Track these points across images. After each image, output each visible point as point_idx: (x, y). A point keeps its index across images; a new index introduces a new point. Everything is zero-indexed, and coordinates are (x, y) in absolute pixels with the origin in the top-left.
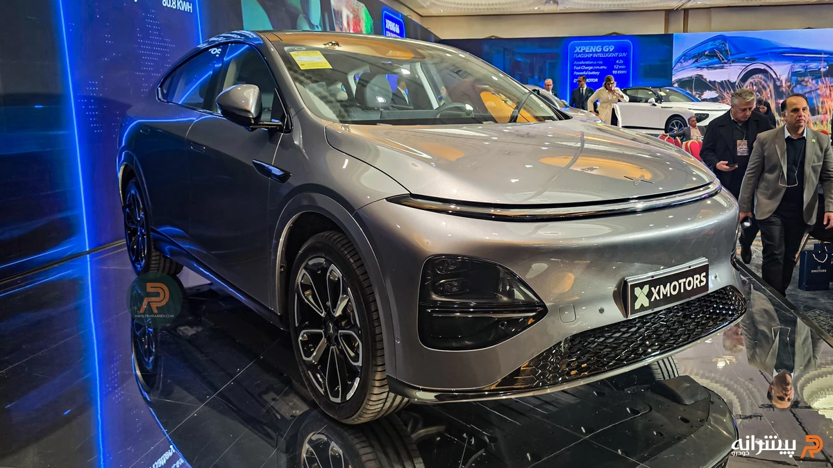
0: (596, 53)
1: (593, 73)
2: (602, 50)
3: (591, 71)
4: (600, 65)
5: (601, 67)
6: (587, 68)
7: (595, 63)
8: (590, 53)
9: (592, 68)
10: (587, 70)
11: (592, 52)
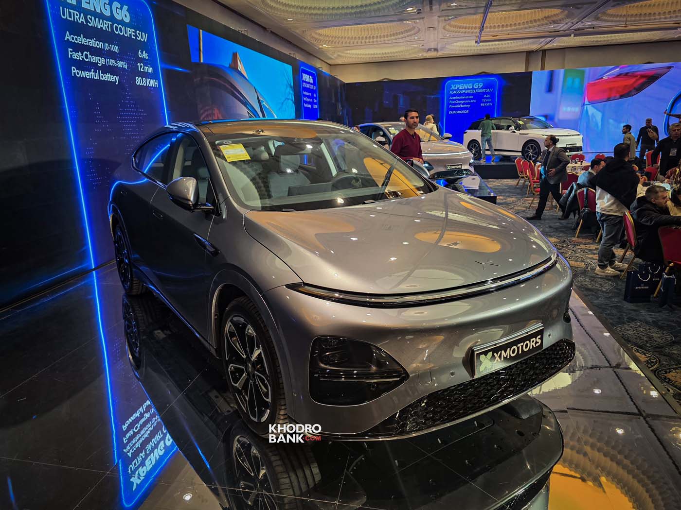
0: (468, 89)
1: (465, 106)
2: (473, 87)
3: (463, 104)
4: (470, 99)
5: (472, 101)
6: (460, 102)
7: (467, 97)
8: (463, 90)
9: (464, 101)
10: (459, 104)
11: (465, 89)
